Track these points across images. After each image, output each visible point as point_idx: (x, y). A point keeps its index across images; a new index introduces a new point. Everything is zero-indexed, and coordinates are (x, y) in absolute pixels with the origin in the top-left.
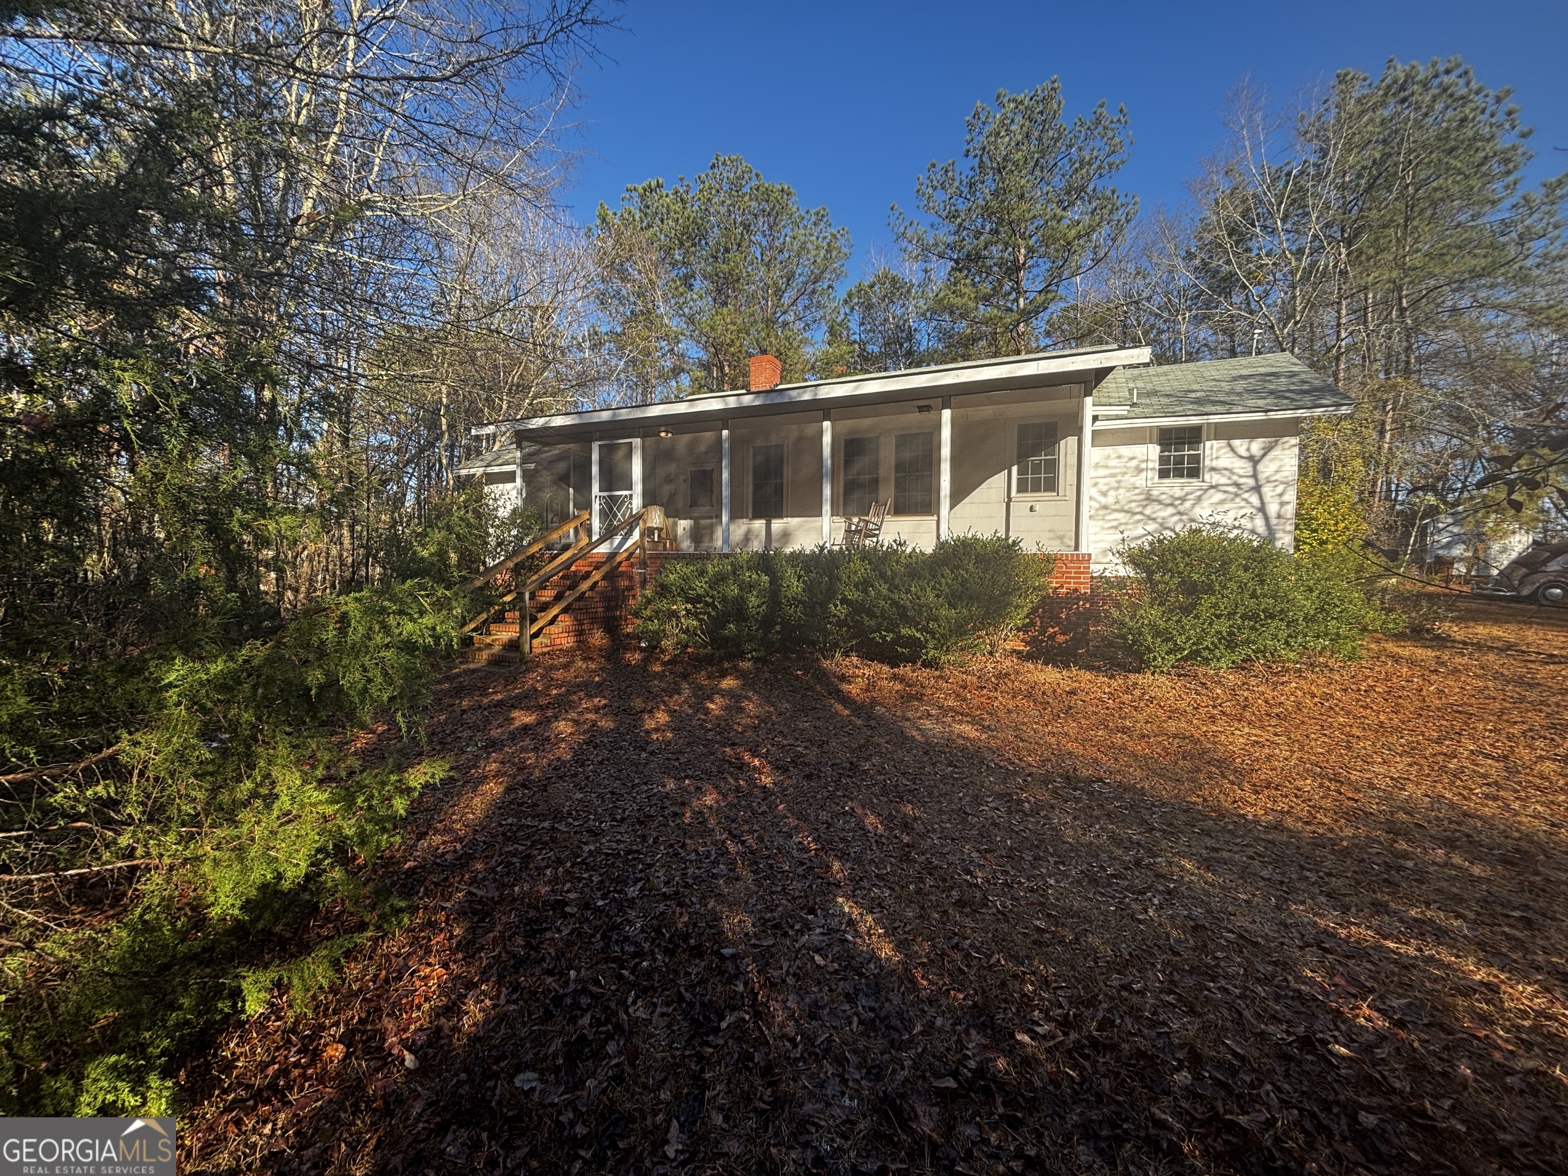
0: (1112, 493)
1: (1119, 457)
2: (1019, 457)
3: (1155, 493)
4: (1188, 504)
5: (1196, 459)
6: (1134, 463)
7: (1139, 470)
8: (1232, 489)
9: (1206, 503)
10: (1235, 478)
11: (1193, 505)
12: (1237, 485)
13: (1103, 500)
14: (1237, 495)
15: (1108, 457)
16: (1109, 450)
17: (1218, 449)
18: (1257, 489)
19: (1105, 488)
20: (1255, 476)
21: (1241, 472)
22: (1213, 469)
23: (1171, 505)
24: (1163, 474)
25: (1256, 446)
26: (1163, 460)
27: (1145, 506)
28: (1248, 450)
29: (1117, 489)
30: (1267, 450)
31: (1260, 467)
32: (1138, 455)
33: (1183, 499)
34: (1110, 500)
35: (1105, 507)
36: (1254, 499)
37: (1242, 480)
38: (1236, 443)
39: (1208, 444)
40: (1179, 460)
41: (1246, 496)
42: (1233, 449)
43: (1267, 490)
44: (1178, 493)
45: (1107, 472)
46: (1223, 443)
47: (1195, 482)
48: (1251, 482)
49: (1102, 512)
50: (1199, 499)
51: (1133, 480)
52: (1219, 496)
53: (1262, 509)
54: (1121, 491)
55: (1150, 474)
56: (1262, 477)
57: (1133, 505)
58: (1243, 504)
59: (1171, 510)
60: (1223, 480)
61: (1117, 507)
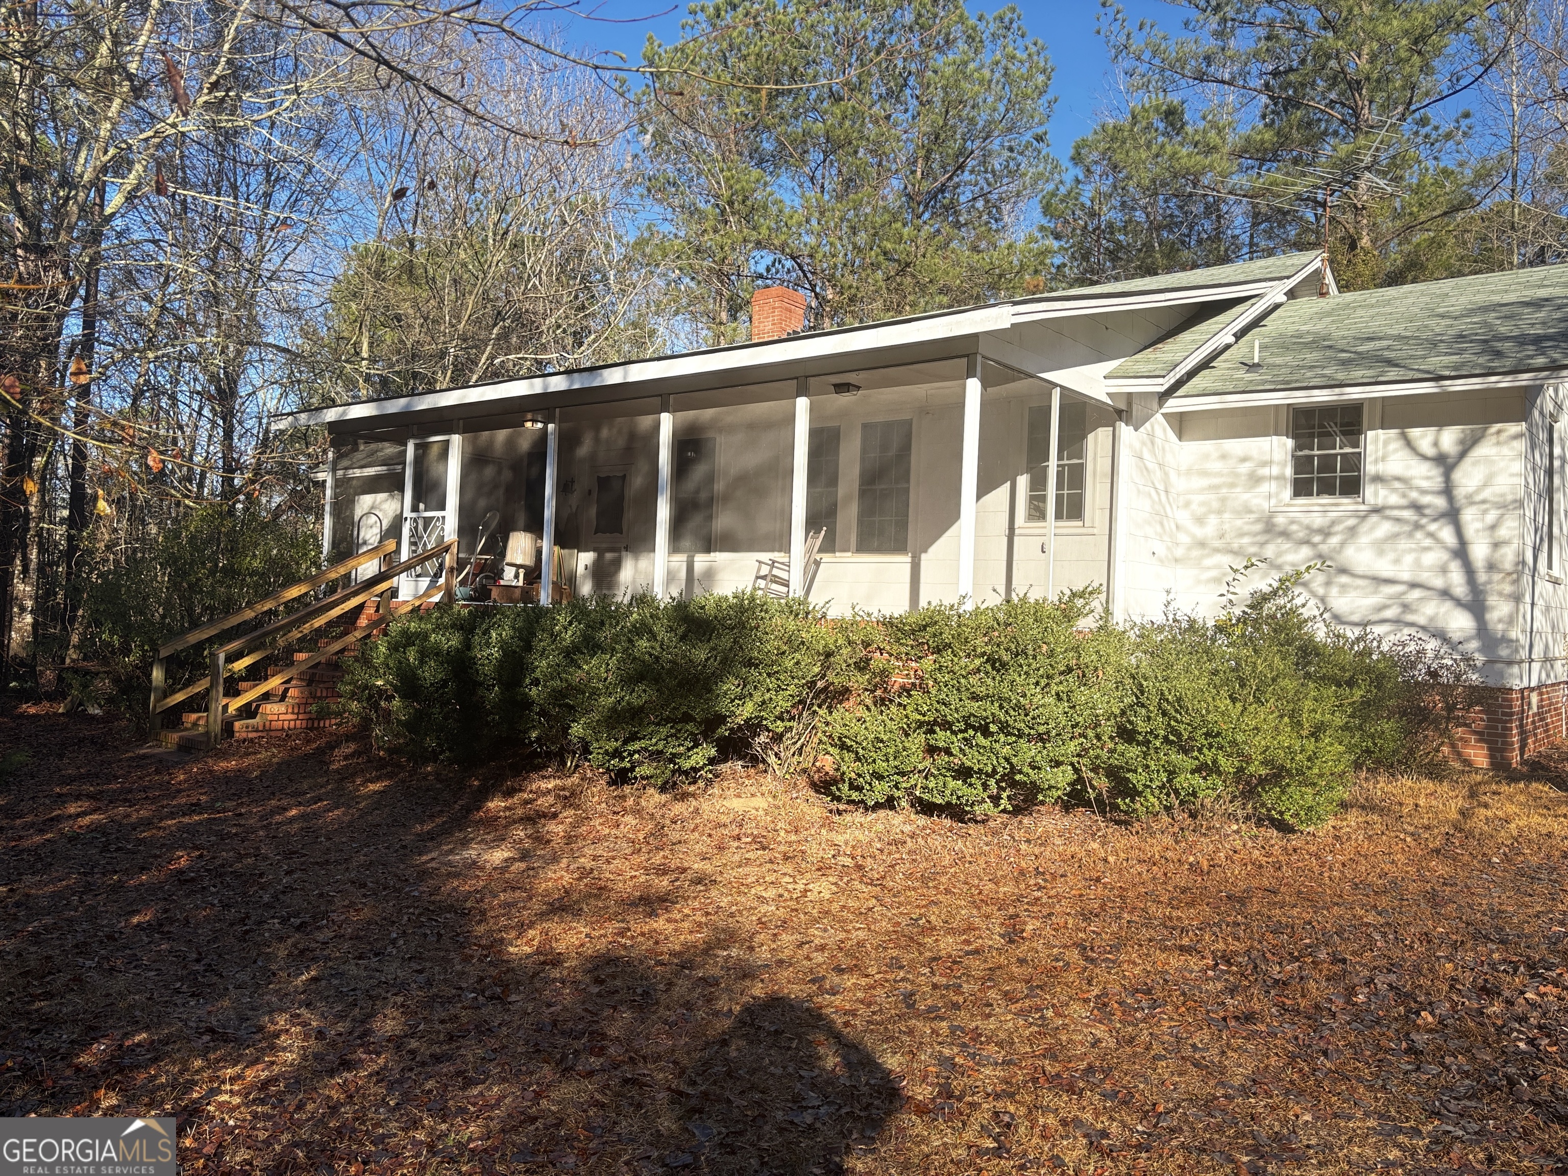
0: (1213, 520)
1: (1224, 457)
2: (1030, 461)
3: (1280, 520)
4: (1334, 540)
5: (1354, 463)
6: (1245, 468)
7: (1255, 480)
8: (1407, 514)
9: (1364, 539)
10: (1414, 495)
11: (1343, 544)
12: (1417, 507)
13: (1200, 532)
14: (1417, 526)
15: (1206, 457)
16: (1209, 446)
17: (1386, 443)
18: (1452, 515)
19: (1201, 510)
20: (1448, 491)
21: (1425, 484)
22: (1378, 479)
23: (1307, 542)
24: (1301, 488)
25: (1449, 438)
26: (1301, 464)
27: (1262, 544)
28: (1436, 444)
29: (1220, 512)
30: (1467, 446)
31: (1458, 475)
32: (1255, 454)
33: (1326, 533)
34: (1209, 530)
35: (1202, 544)
36: (1447, 534)
37: (1426, 500)
38: (1415, 433)
39: (1370, 434)
40: (1327, 464)
41: (1433, 527)
42: (1409, 444)
43: (1469, 516)
44: (1318, 521)
45: (1205, 482)
46: (1393, 432)
47: (1347, 504)
48: (1440, 502)
49: (1196, 553)
50: (1352, 531)
51: (1246, 496)
52: (1385, 528)
53: (1461, 553)
54: (1226, 516)
55: (1273, 486)
56: (1460, 493)
57: (1246, 540)
58: (1428, 542)
59: (1305, 552)
60: (1394, 499)
61: (1217, 544)
